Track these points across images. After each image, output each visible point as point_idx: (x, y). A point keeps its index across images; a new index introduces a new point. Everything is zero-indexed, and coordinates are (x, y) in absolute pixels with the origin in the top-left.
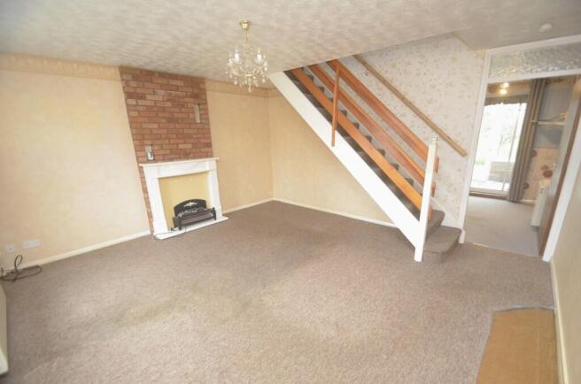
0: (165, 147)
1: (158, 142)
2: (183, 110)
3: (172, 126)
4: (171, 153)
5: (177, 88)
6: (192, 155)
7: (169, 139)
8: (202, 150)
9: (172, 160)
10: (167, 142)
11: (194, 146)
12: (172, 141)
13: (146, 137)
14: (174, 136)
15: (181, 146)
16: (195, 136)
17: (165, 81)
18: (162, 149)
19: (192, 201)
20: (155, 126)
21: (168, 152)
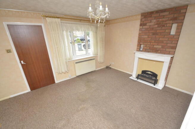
0: (147, 46)
1: (145, 43)
2: (163, 28)
3: (154, 36)
4: (149, 49)
5: (164, 17)
6: (159, 51)
7: (150, 42)
8: (167, 50)
9: (148, 52)
10: (149, 44)
11: (163, 47)
12: (151, 44)
13: (142, 41)
14: (153, 41)
15: (155, 46)
16: (165, 42)
17: (158, 15)
18: (146, 46)
19: (150, 72)
20: (147, 37)
21: (148, 48)
